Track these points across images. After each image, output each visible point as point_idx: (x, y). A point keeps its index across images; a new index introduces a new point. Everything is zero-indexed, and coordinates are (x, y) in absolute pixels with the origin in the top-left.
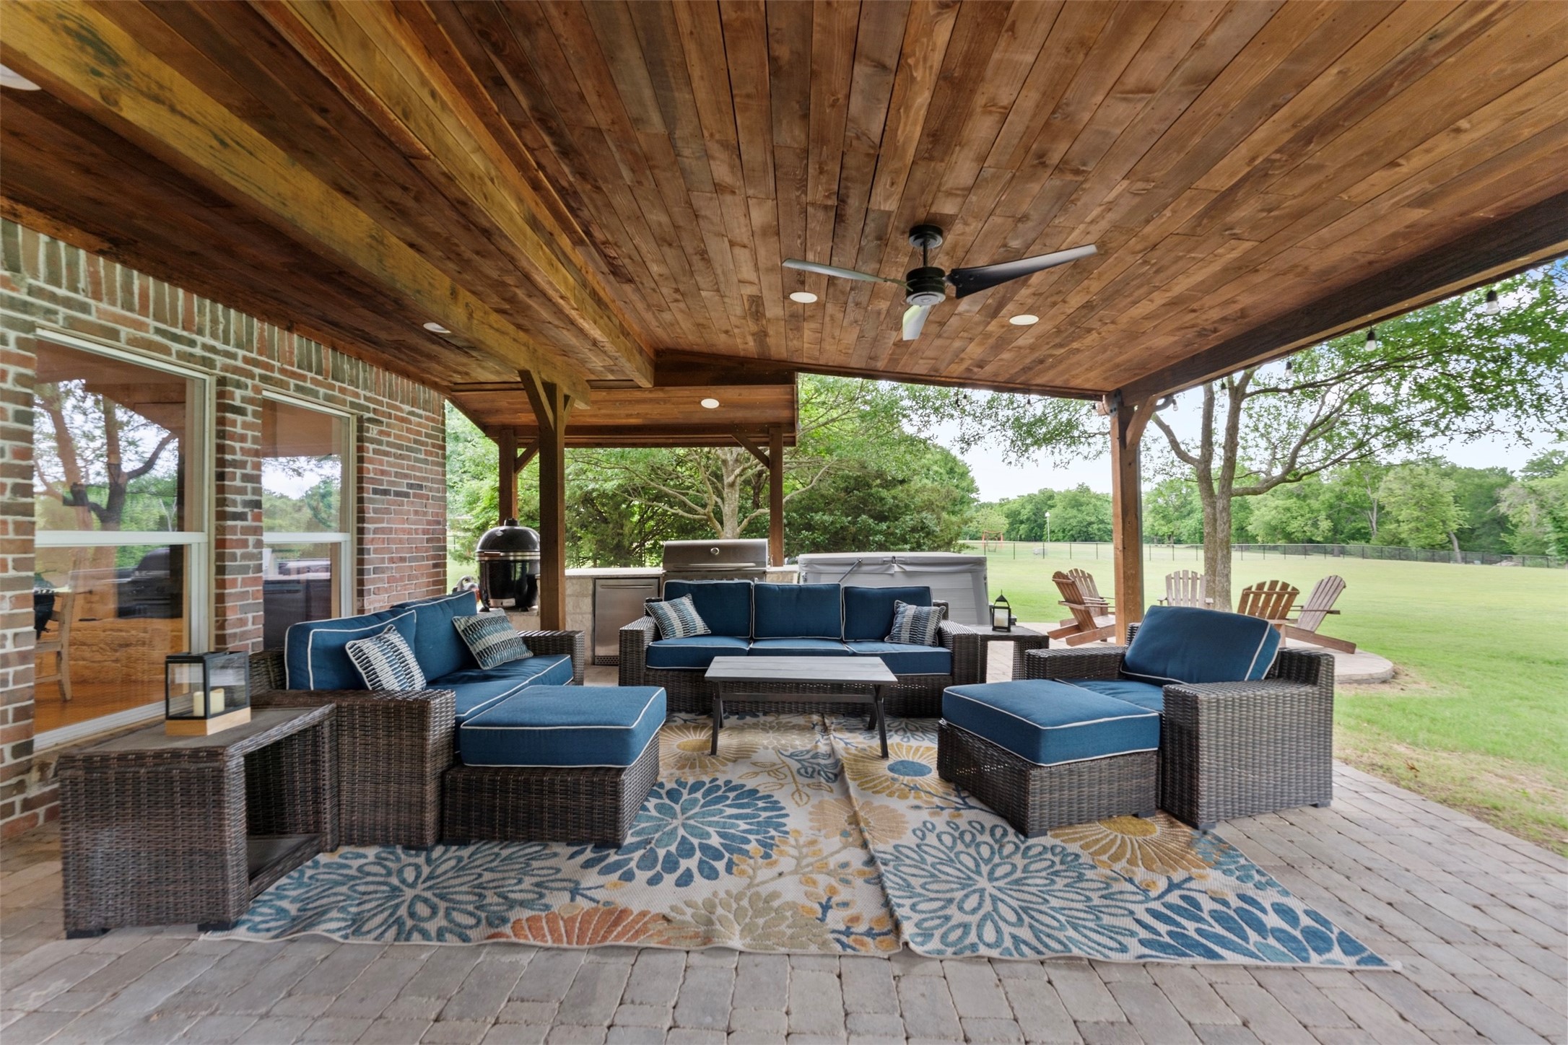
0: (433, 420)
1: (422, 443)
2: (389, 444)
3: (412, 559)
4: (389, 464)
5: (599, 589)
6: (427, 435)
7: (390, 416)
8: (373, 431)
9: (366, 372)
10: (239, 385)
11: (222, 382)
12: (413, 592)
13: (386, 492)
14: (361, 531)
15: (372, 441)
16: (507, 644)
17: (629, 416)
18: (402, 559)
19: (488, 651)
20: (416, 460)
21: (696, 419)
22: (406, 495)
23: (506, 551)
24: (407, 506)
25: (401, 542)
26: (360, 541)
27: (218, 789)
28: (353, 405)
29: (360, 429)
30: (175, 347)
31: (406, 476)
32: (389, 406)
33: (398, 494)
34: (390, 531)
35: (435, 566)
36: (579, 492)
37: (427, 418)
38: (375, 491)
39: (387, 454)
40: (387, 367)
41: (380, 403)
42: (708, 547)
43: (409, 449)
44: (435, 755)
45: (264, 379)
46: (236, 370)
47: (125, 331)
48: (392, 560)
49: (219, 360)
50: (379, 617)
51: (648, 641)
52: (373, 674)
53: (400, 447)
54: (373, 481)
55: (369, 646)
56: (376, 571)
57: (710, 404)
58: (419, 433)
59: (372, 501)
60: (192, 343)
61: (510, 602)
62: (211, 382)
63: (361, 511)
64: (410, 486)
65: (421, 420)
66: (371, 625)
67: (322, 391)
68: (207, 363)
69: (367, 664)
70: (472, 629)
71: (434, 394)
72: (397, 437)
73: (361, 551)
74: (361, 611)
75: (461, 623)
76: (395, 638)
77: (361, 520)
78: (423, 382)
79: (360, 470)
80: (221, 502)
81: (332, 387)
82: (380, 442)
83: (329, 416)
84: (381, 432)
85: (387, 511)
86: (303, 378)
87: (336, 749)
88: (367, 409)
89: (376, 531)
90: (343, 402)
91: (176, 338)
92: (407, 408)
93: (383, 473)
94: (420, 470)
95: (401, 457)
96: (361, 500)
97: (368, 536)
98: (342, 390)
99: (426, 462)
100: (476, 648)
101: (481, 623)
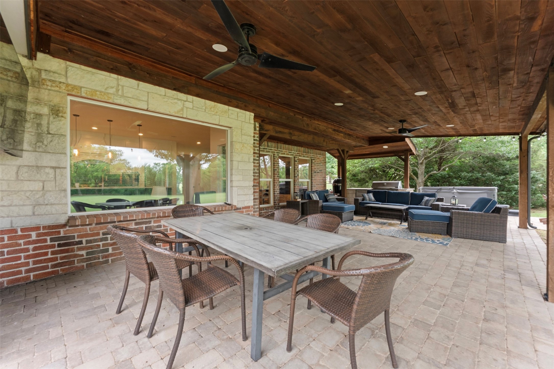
0: (324, 157)
1: (322, 162)
2: (316, 163)
3: (320, 185)
4: (316, 167)
5: (357, 192)
6: (323, 160)
7: (316, 158)
8: (313, 161)
9: (312, 151)
10: (296, 157)
11: (294, 157)
12: (320, 189)
13: (315, 172)
14: (312, 179)
15: (313, 163)
16: (333, 198)
17: (365, 152)
18: (318, 185)
19: (330, 199)
20: (321, 166)
21: (383, 151)
22: (319, 172)
23: (338, 183)
24: (319, 174)
25: (318, 181)
26: (312, 181)
27: (299, 206)
28: (311, 157)
29: (312, 161)
30: (290, 154)
31: (319, 169)
32: (316, 156)
33: (317, 172)
34: (316, 179)
35: (324, 186)
36: (367, 168)
37: (323, 157)
38: (314, 172)
39: (316, 165)
40: (316, 149)
41: (314, 156)
42: (383, 183)
43: (319, 164)
44: (320, 208)
45: (299, 156)
46: (296, 155)
47: (286, 153)
48: (316, 185)
49: (294, 154)
50: (314, 191)
51: (360, 201)
52: (313, 198)
53: (318, 163)
54: (314, 170)
55: (312, 194)
56: (314, 186)
57: (386, 147)
58: (321, 160)
59: (313, 174)
60: (291, 153)
61: (339, 194)
62: (293, 157)
63: (312, 176)
64: (320, 171)
65: (321, 157)
66: (313, 192)
67: (306, 156)
68: (293, 155)
69: (312, 197)
70: (327, 195)
71: (324, 152)
72: (318, 162)
73: (312, 183)
74: (312, 190)
75: (326, 194)
76: (316, 194)
77: (312, 177)
78: (322, 150)
79: (312, 168)
80: (294, 175)
81: (307, 155)
82: (314, 163)
83: (307, 160)
84: (315, 161)
85: (316, 176)
86: (303, 154)
87: (309, 205)
88: (312, 157)
89: (314, 179)
90: (309, 157)
91: (290, 152)
92: (319, 156)
93: (315, 169)
94: (321, 167)
95: (318, 165)
96: (312, 174)
97: (313, 180)
98: (309, 155)
99: (322, 166)
100: (328, 199)
101: (329, 195)
